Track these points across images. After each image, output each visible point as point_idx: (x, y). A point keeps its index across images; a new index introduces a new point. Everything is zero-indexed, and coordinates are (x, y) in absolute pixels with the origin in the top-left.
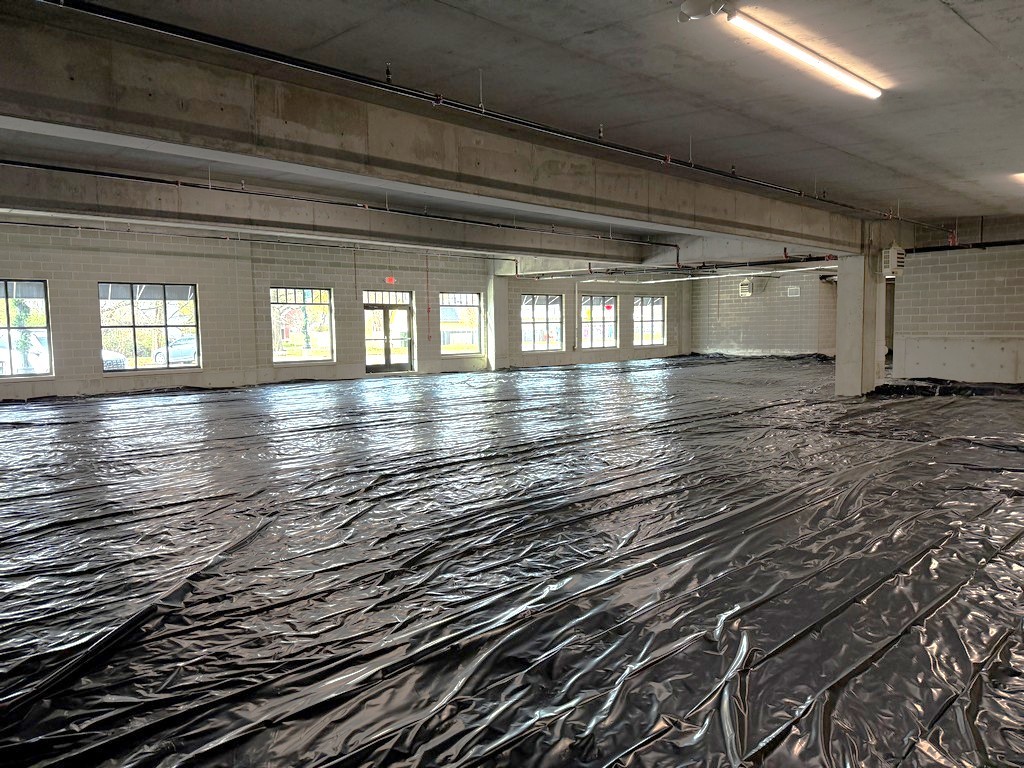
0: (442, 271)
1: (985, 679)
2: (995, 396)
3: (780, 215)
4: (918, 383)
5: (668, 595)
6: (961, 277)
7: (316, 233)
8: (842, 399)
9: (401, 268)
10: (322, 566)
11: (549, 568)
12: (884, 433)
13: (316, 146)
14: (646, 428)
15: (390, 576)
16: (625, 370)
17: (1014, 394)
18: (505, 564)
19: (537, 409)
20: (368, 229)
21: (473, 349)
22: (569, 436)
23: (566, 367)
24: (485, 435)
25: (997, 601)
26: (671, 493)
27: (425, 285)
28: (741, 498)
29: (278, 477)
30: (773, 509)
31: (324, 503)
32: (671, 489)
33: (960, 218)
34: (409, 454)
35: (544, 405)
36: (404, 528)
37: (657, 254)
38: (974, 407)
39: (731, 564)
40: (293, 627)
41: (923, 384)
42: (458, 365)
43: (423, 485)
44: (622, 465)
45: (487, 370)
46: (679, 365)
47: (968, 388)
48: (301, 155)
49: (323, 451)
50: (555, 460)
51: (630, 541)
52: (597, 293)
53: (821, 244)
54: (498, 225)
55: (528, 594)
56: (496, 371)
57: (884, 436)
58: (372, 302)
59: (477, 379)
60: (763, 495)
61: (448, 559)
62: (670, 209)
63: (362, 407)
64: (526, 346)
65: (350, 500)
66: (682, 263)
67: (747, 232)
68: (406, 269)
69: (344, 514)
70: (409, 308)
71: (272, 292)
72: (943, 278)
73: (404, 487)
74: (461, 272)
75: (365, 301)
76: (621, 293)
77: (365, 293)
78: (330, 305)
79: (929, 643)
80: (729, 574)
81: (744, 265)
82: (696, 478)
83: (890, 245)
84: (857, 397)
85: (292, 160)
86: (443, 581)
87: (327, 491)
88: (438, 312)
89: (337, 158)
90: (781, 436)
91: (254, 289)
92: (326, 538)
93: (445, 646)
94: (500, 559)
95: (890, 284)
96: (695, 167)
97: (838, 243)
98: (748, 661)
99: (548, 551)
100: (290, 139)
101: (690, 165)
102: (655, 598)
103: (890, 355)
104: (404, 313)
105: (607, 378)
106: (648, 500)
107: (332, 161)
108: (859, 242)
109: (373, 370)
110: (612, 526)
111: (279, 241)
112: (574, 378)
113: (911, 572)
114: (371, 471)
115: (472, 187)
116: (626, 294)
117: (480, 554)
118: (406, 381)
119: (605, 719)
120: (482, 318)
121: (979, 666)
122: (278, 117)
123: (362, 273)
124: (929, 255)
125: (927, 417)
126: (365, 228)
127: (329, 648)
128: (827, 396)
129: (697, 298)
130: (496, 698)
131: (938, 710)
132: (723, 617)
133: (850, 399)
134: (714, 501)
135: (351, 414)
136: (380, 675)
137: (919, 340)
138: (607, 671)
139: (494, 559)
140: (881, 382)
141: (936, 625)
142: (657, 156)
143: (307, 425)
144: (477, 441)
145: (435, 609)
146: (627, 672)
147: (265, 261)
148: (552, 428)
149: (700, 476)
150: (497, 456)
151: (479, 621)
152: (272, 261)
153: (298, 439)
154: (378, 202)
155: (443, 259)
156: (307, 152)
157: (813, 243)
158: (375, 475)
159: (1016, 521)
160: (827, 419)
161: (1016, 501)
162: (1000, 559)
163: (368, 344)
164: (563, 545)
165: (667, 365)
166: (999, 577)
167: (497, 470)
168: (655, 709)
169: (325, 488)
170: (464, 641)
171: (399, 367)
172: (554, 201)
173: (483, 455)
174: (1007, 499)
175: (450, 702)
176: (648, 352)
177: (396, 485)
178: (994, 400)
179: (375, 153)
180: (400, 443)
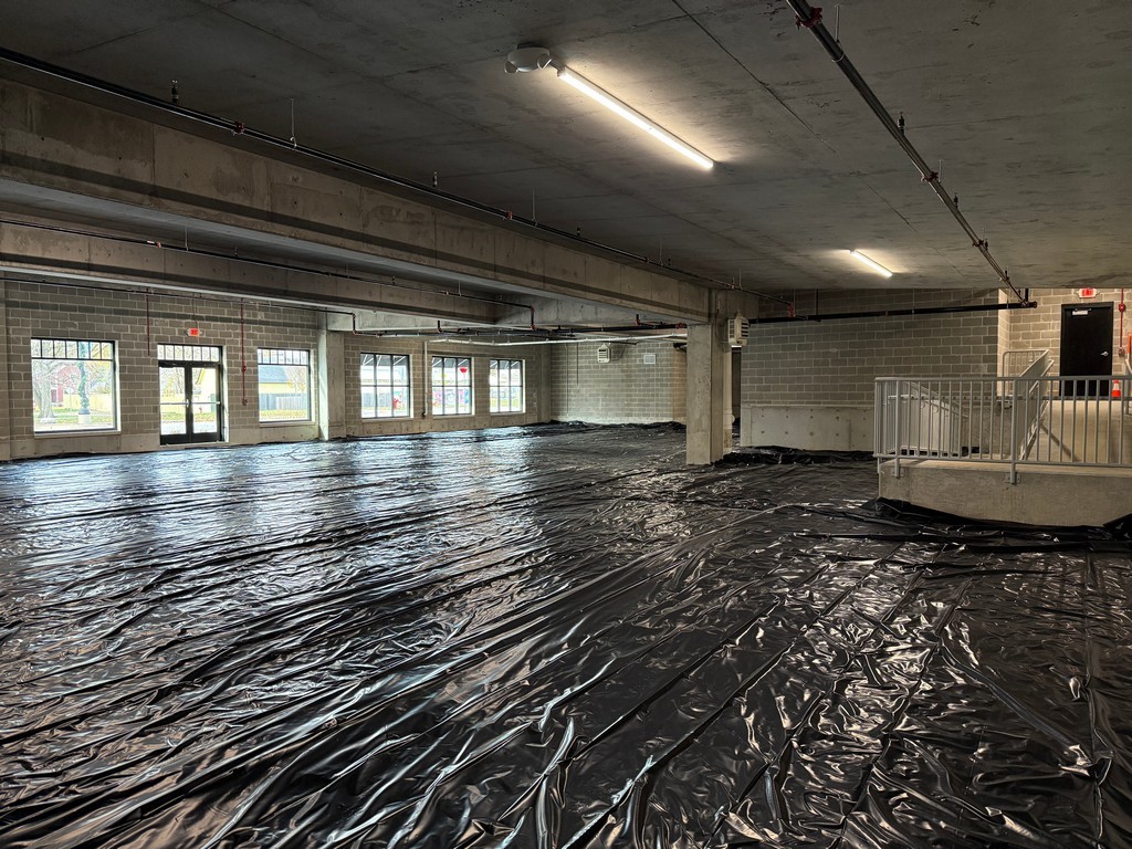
0: (261, 323)
1: (795, 745)
2: (831, 464)
3: (630, 281)
4: (763, 452)
5: (496, 686)
6: (800, 347)
7: (92, 273)
8: (693, 469)
9: (208, 319)
10: (75, 686)
11: (365, 669)
12: (726, 501)
13: (84, 170)
14: (495, 504)
15: (164, 693)
16: (480, 439)
17: (848, 461)
18: (313, 669)
19: (375, 485)
20: (162, 271)
21: (300, 414)
22: (408, 515)
23: (413, 437)
24: (306, 518)
25: (814, 667)
26: (512, 574)
27: (239, 339)
28: (583, 575)
29: (27, 578)
30: (613, 584)
31: (87, 607)
32: (514, 569)
33: (798, 290)
34: (206, 543)
35: (384, 479)
36: (189, 633)
37: (510, 316)
38: (811, 475)
39: (566, 646)
40: (27, 765)
41: (768, 452)
42: (281, 435)
43: (220, 580)
44: (463, 545)
45: (319, 439)
46: (536, 434)
47: (807, 456)
48: (64, 179)
49: (91, 543)
50: (390, 543)
51: (463, 630)
52: (449, 355)
53: (671, 312)
54: (327, 274)
55: (336, 700)
56: (331, 440)
57: (726, 505)
58: (170, 358)
59: (304, 451)
60: (605, 571)
61: (243, 668)
62: (518, 268)
63: (151, 487)
64: (367, 412)
65: (122, 603)
66: (537, 325)
67: (597, 297)
68: (215, 319)
69: (112, 621)
70: (219, 368)
71: (35, 343)
72: (784, 348)
73: (197, 583)
74: (285, 325)
75: (160, 357)
76: (475, 355)
77: (160, 348)
78: (113, 361)
79: (747, 715)
80: (562, 658)
81: (599, 330)
82: (541, 555)
83: (735, 315)
84: (706, 465)
85: (51, 185)
86: (234, 693)
87: (92, 593)
88: (256, 372)
89: (113, 187)
90: (630, 508)
91: (8, 341)
92: (83, 651)
93: (225, 771)
94: (307, 662)
95: (736, 353)
96: (539, 226)
97: (686, 311)
98: (572, 751)
99: (366, 649)
100: (49, 159)
101: (533, 223)
102: (483, 690)
103: (737, 424)
104: (211, 373)
105: (459, 448)
106: (488, 583)
107: (107, 189)
108: (706, 311)
109: (170, 441)
110: (444, 614)
111: (44, 282)
112: (422, 449)
113: (737, 642)
114: (154, 566)
115: (287, 229)
116: (481, 355)
117: (284, 658)
118: (212, 454)
119: (409, 833)
120: (312, 380)
121: (791, 732)
122: (31, 131)
123: (157, 322)
124: (772, 326)
125: (767, 485)
126: (159, 269)
127: (73, 787)
128: (678, 465)
129: (555, 363)
130: (284, 824)
131: (749, 780)
132: (551, 704)
133: (699, 467)
134: (557, 578)
135: (134, 496)
136: (138, 814)
137: (763, 408)
138: (419, 778)
139: (300, 663)
140: (729, 450)
141: (757, 695)
142: (498, 212)
143: (74, 510)
144: (296, 525)
145: (219, 729)
146: (442, 775)
147: (24, 305)
148: (390, 506)
149: (545, 553)
150: (319, 542)
151: (273, 736)
152: (35, 306)
153: (60, 529)
154: (174, 240)
155: (261, 309)
156: (73, 176)
157: (662, 311)
158: (159, 571)
159: (837, 586)
160: (675, 488)
161: (839, 566)
162: (819, 624)
163: (163, 409)
164: (386, 641)
165: (525, 434)
166: (817, 642)
167: (317, 557)
168: (466, 814)
169: (90, 589)
170: (252, 762)
171: (206, 437)
172: (388, 251)
173: (301, 541)
174: (831, 565)
175: (225, 837)
176: (505, 420)
177: (185, 582)
178: (829, 467)
179: (162, 183)
180: (199, 529)
